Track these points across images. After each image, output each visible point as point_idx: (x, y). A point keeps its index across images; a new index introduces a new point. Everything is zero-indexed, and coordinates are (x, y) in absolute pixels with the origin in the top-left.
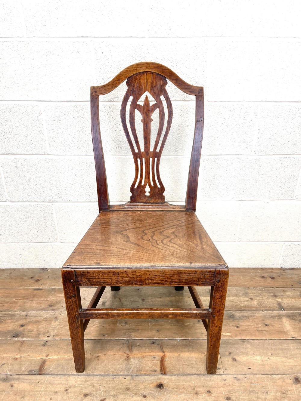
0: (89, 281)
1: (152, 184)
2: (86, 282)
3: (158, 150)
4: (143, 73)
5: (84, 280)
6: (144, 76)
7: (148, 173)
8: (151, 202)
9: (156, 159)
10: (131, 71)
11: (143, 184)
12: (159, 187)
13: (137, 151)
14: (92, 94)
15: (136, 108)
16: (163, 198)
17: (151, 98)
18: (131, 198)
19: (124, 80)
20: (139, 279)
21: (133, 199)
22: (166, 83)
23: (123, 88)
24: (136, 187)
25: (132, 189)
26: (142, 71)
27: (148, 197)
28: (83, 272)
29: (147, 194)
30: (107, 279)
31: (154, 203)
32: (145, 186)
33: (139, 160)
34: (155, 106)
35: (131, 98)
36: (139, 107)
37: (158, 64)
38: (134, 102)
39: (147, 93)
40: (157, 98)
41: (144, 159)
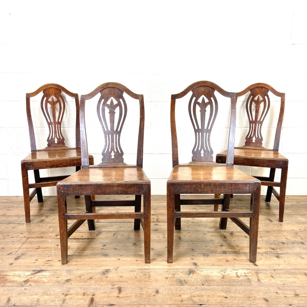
0: (34, 167)
1: (58, 137)
2: (32, 168)
3: (60, 121)
4: (50, 88)
5: (31, 166)
6: (51, 89)
7: (55, 132)
8: (58, 146)
9: (59, 125)
10: (45, 87)
11: (53, 137)
12: (62, 138)
13: (49, 121)
14: (26, 96)
15: (48, 102)
16: (64, 144)
17: (54, 98)
18: (48, 144)
19: (42, 91)
20: (56, 164)
21: (49, 145)
22: (61, 92)
23: (41, 94)
24: (50, 139)
25: (48, 140)
26: (50, 87)
27: (57, 144)
28: (31, 162)
29: (56, 142)
30: (42, 165)
31: (59, 146)
32: (54, 139)
33: (50, 126)
34: (57, 102)
35: (45, 98)
36: (49, 102)
37: (57, 84)
38: (47, 100)
39: (52, 96)
40: (57, 98)
41: (53, 125)
